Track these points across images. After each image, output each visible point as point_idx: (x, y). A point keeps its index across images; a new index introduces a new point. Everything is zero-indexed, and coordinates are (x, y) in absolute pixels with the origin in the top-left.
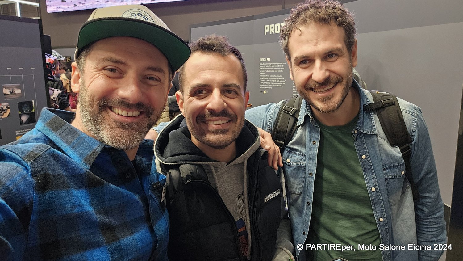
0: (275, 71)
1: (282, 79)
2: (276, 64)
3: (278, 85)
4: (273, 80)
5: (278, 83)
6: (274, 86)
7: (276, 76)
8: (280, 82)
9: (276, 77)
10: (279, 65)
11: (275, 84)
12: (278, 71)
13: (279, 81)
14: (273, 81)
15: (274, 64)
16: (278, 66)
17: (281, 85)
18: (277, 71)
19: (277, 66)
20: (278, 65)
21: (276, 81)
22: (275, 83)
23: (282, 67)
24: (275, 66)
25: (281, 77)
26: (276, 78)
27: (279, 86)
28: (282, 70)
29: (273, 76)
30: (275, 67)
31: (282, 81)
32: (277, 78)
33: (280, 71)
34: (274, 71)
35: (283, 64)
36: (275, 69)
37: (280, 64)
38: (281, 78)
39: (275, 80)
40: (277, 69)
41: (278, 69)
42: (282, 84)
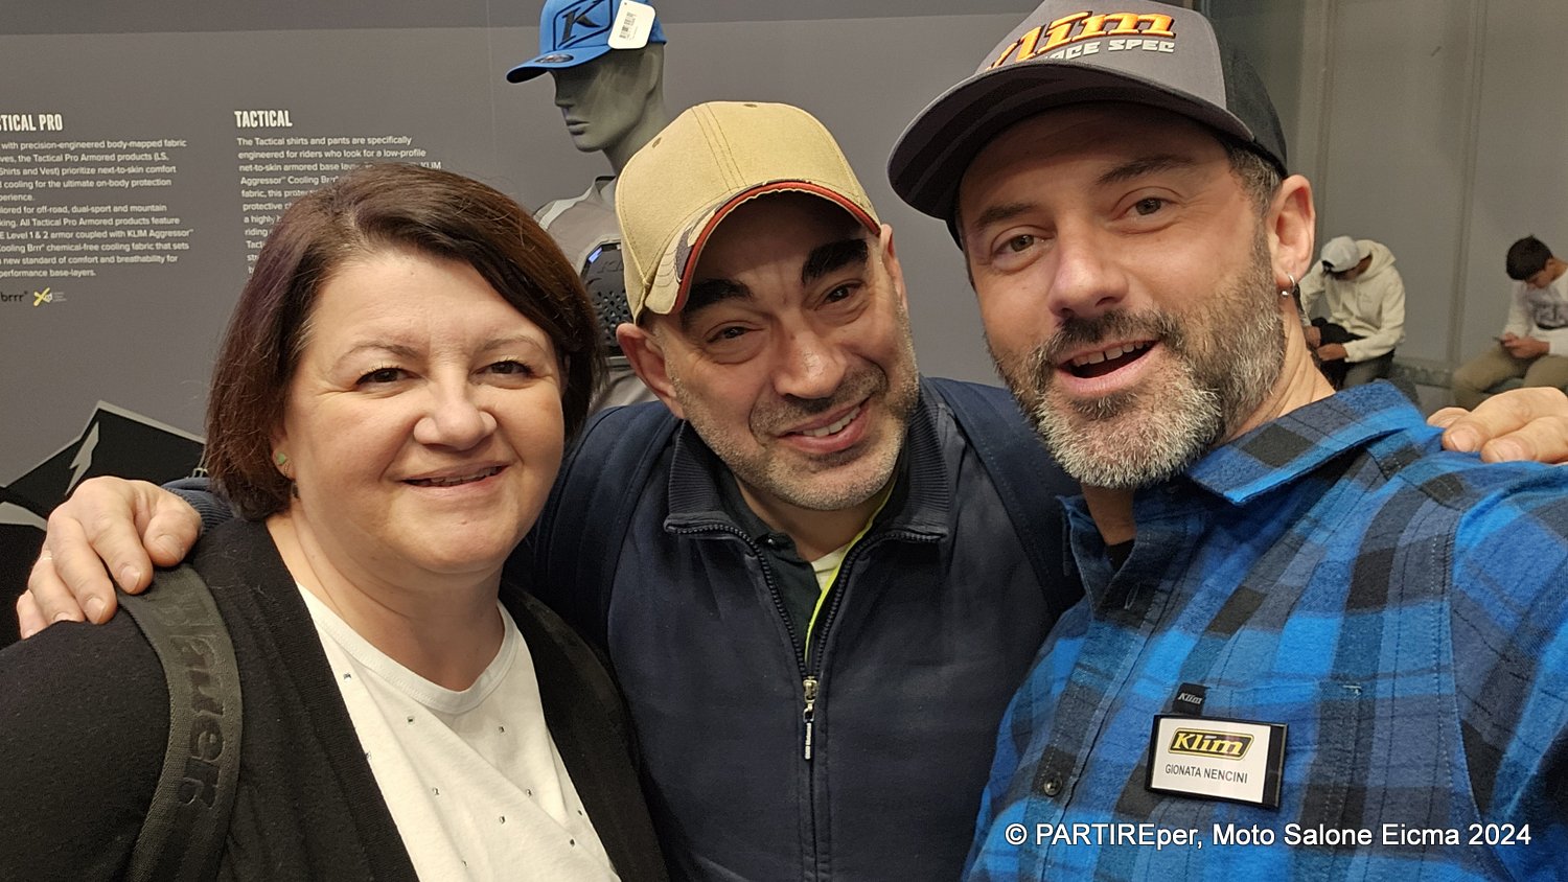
0: (112, 183)
1: (163, 221)
2: (110, 145)
3: (142, 253)
4: (101, 228)
5: (138, 247)
6: (111, 260)
7: (125, 209)
8: (153, 240)
9: (121, 215)
10: (139, 151)
11: (122, 253)
12: (134, 183)
13: (142, 233)
14: (98, 235)
15: (97, 145)
16: (133, 157)
17: (162, 253)
18: (124, 183)
19: (121, 158)
20: (129, 151)
21: (120, 234)
22: (117, 247)
23: (161, 163)
24: (112, 157)
25: (159, 215)
26: (118, 222)
27: (145, 259)
28: (163, 176)
29: (96, 210)
30: (105, 164)
31: (170, 233)
32: (131, 221)
33: (149, 183)
34: (100, 184)
35: (164, 149)
36: (111, 170)
37: (140, 144)
38: (155, 221)
39: (112, 228)
40: (121, 170)
41: (132, 170)
42: (167, 246)
